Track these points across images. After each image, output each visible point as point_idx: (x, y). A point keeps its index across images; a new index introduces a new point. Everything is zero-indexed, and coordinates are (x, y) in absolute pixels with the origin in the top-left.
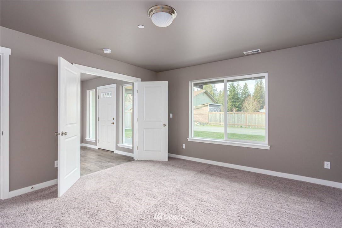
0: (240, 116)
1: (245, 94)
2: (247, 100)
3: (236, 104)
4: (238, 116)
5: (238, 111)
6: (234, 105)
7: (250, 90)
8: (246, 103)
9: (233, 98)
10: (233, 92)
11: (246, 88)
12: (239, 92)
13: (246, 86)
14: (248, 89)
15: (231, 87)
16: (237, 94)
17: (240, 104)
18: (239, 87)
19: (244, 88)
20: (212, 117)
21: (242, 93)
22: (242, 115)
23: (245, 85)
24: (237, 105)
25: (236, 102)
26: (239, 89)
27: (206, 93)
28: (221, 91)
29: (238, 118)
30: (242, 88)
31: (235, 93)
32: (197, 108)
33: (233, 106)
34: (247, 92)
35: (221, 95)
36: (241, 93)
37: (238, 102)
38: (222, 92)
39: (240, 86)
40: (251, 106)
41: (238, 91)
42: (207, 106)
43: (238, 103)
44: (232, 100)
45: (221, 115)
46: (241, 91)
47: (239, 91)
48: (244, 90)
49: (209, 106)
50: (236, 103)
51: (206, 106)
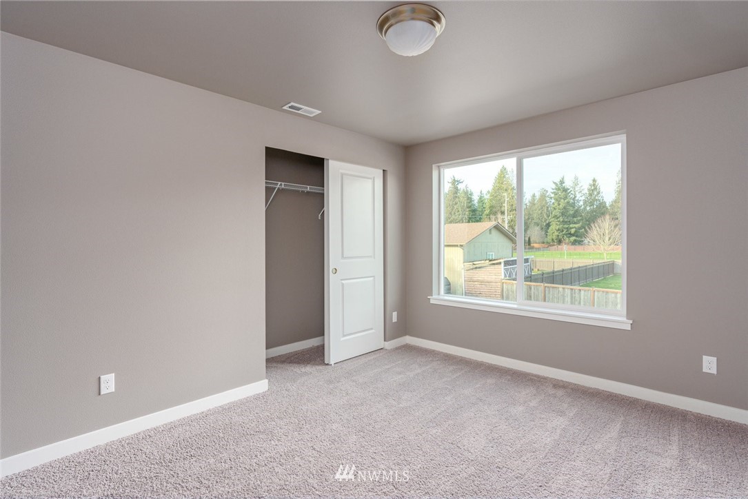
0: (577, 295)
1: (592, 204)
2: (596, 225)
3: (571, 228)
4: (572, 294)
5: (574, 243)
6: (565, 230)
7: (603, 195)
8: (595, 232)
9: (563, 214)
10: (562, 200)
11: (596, 189)
12: (578, 201)
13: (594, 185)
14: (599, 193)
15: (559, 189)
16: (573, 205)
17: (580, 228)
18: (576, 189)
19: (589, 190)
20: (510, 293)
21: (585, 202)
22: (582, 292)
23: (591, 182)
24: (573, 231)
25: (570, 223)
26: (577, 193)
27: (497, 228)
28: (534, 196)
29: (572, 297)
30: (586, 191)
31: (568, 202)
32: (476, 268)
33: (563, 231)
34: (596, 200)
35: (534, 204)
36: (581, 203)
37: (575, 223)
38: (537, 197)
39: (580, 185)
40: (607, 239)
41: (575, 197)
42: (500, 263)
43: (574, 225)
44: (562, 220)
45: (531, 288)
46: (583, 198)
47: (577, 198)
48: (591, 195)
49: (503, 264)
50: (571, 226)
51: (497, 264)
